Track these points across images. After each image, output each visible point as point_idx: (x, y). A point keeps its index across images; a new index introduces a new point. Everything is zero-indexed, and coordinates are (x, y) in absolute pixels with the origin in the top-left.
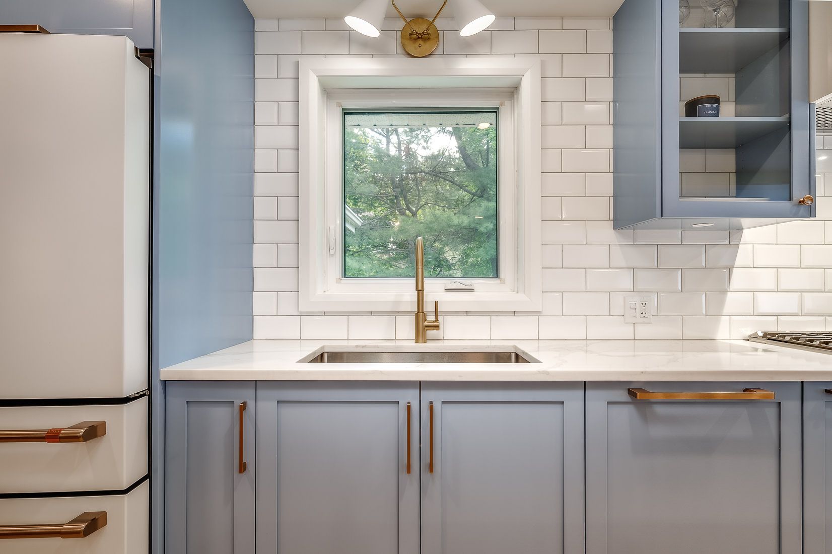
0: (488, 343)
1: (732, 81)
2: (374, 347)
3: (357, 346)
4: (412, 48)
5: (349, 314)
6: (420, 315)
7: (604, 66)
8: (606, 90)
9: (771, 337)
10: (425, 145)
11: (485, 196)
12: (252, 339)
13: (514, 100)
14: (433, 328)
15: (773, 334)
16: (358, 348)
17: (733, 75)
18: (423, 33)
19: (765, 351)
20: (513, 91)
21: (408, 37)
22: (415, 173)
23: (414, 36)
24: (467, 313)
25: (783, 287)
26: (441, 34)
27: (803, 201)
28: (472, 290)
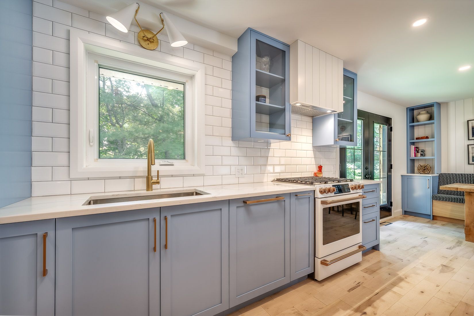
0: (182, 189)
1: (268, 91)
2: (124, 195)
3: (113, 195)
4: (144, 44)
5: (105, 179)
6: (149, 178)
7: (228, 75)
8: (229, 84)
9: (279, 180)
10: (127, 90)
11: (162, 121)
12: (31, 196)
13: (192, 81)
14: (156, 183)
15: (279, 179)
16: (114, 196)
17: (269, 89)
18: (151, 38)
19: (277, 185)
20: (192, 77)
21: (142, 37)
22: (122, 104)
23: (145, 38)
24: (172, 176)
25: (281, 163)
26: (159, 41)
27: (288, 135)
28: (173, 165)
